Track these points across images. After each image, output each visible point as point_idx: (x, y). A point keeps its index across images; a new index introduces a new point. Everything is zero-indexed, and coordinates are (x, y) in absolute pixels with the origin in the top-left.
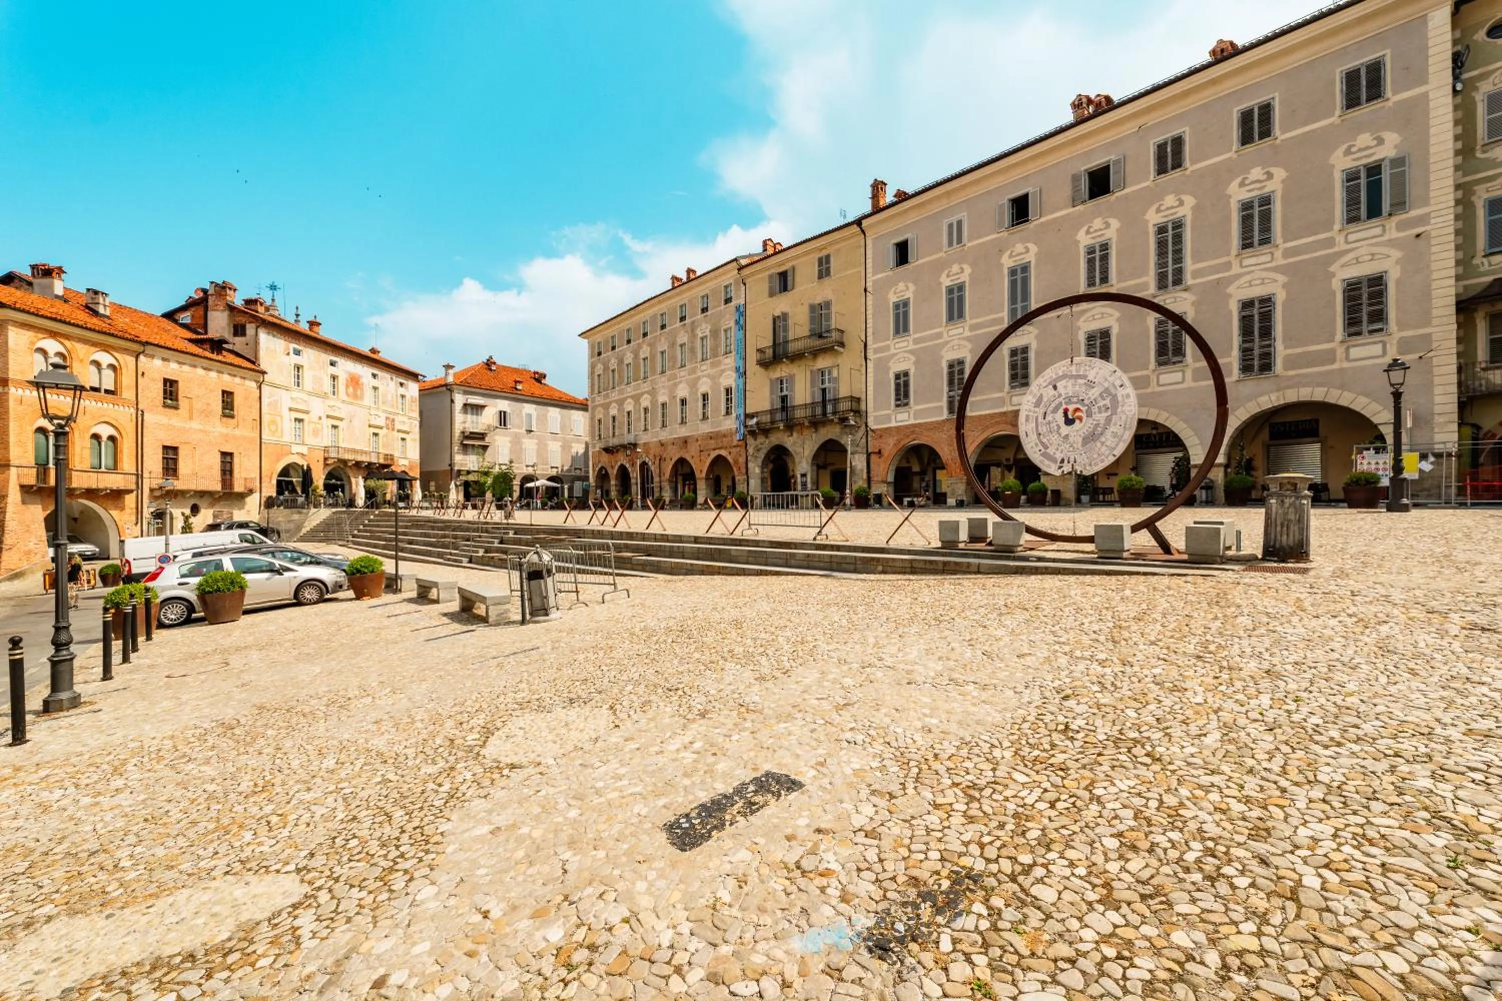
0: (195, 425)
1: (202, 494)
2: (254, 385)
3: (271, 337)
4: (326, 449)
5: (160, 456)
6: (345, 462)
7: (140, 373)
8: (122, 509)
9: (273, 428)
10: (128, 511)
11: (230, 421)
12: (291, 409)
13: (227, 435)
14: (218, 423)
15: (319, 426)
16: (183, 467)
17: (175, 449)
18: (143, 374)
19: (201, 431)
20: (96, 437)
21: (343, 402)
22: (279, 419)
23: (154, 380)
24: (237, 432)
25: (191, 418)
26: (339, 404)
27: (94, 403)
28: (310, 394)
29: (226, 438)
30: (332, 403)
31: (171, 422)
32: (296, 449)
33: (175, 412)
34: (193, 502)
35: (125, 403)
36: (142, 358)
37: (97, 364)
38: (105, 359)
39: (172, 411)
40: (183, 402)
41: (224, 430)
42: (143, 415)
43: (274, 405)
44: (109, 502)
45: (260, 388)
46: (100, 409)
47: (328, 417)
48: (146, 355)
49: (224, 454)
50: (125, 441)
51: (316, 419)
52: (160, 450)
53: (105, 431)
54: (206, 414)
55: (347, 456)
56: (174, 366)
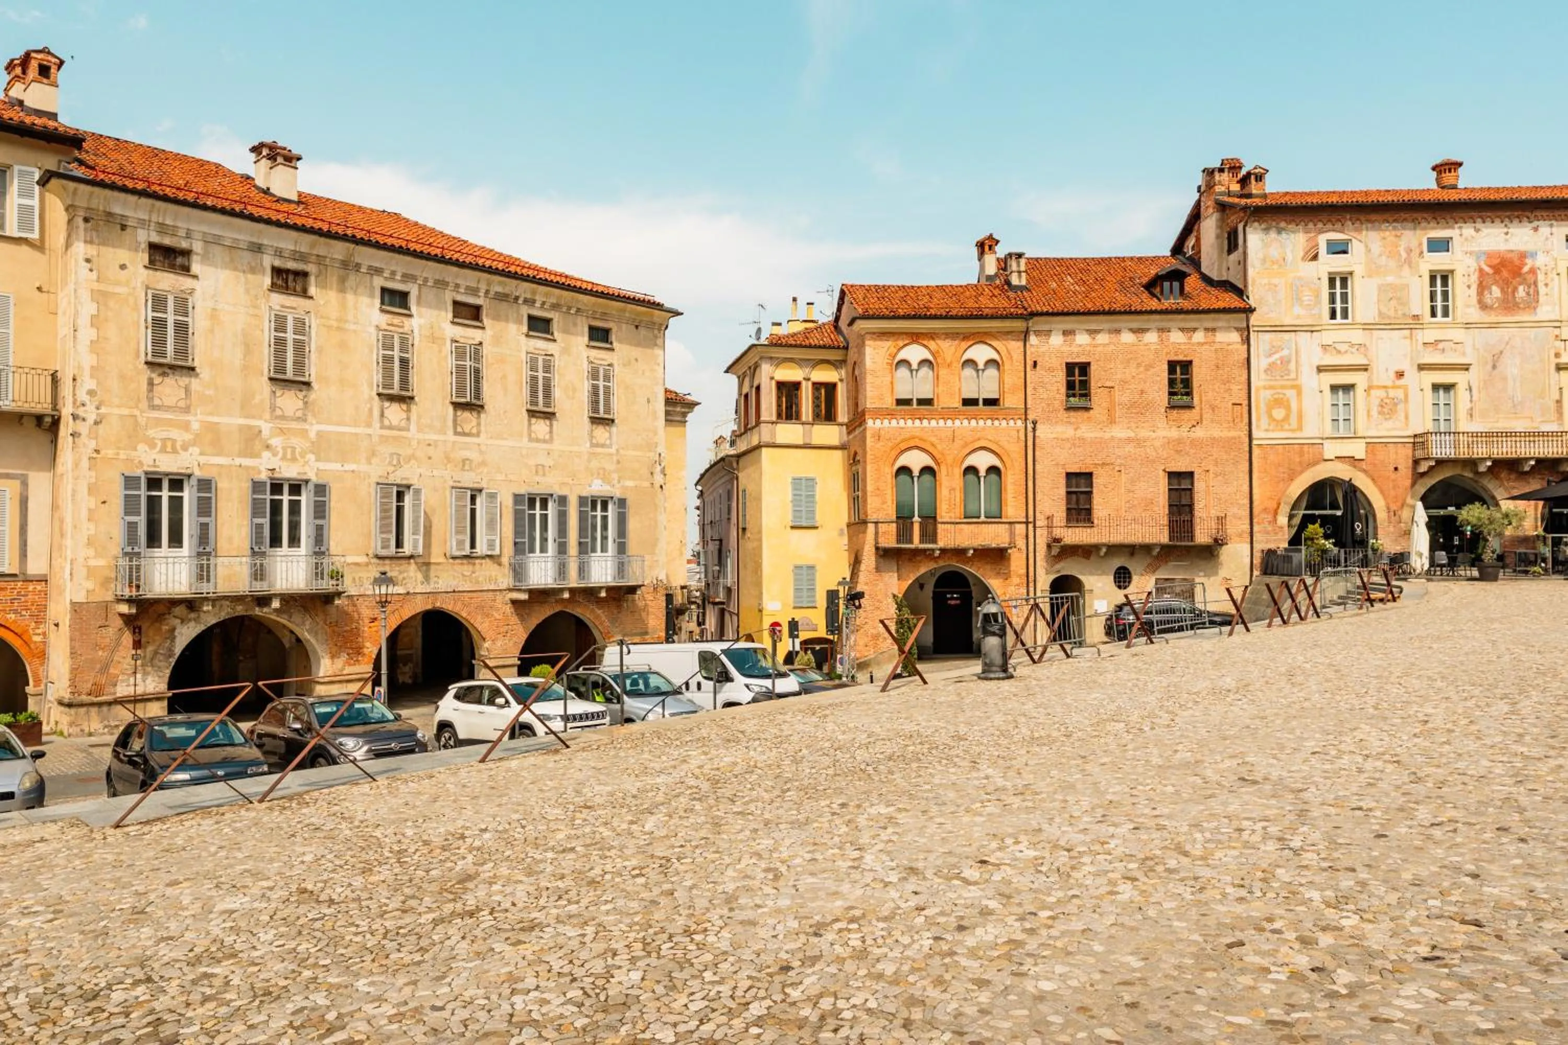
0: (1119, 432)
1: (1132, 550)
2: (1235, 337)
3: (1273, 234)
4: (1419, 441)
5: (1062, 491)
6: (1472, 463)
7: (1030, 363)
8: (1007, 577)
9: (1279, 414)
10: (1015, 580)
11: (1186, 414)
12: (1320, 369)
13: (1179, 441)
14: (1161, 422)
15: (1400, 394)
16: (1100, 507)
17: (1088, 477)
18: (1035, 364)
19: (1129, 440)
20: (971, 470)
21: (1468, 326)
22: (1291, 394)
23: (1051, 370)
24: (1199, 432)
25: (1112, 421)
26: (1458, 334)
27: (966, 422)
28: (1368, 327)
29: (1177, 446)
30: (1430, 335)
31: (1079, 433)
32: (1331, 450)
33: (1085, 415)
34: (1117, 563)
35: (1009, 415)
36: (1033, 339)
37: (971, 363)
38: (981, 353)
39: (1080, 414)
40: (1098, 397)
41: (1174, 433)
42: (1034, 429)
43: (1280, 368)
44: (988, 567)
45: (1247, 341)
46: (973, 430)
47: (1421, 368)
48: (1038, 333)
49: (1173, 476)
50: (1009, 473)
51: (1388, 378)
52: (1063, 481)
53: (982, 461)
54: (1138, 409)
55: (1480, 451)
56: (1082, 339)
